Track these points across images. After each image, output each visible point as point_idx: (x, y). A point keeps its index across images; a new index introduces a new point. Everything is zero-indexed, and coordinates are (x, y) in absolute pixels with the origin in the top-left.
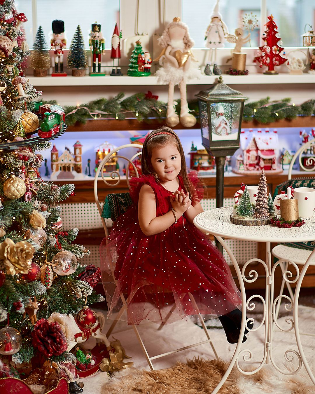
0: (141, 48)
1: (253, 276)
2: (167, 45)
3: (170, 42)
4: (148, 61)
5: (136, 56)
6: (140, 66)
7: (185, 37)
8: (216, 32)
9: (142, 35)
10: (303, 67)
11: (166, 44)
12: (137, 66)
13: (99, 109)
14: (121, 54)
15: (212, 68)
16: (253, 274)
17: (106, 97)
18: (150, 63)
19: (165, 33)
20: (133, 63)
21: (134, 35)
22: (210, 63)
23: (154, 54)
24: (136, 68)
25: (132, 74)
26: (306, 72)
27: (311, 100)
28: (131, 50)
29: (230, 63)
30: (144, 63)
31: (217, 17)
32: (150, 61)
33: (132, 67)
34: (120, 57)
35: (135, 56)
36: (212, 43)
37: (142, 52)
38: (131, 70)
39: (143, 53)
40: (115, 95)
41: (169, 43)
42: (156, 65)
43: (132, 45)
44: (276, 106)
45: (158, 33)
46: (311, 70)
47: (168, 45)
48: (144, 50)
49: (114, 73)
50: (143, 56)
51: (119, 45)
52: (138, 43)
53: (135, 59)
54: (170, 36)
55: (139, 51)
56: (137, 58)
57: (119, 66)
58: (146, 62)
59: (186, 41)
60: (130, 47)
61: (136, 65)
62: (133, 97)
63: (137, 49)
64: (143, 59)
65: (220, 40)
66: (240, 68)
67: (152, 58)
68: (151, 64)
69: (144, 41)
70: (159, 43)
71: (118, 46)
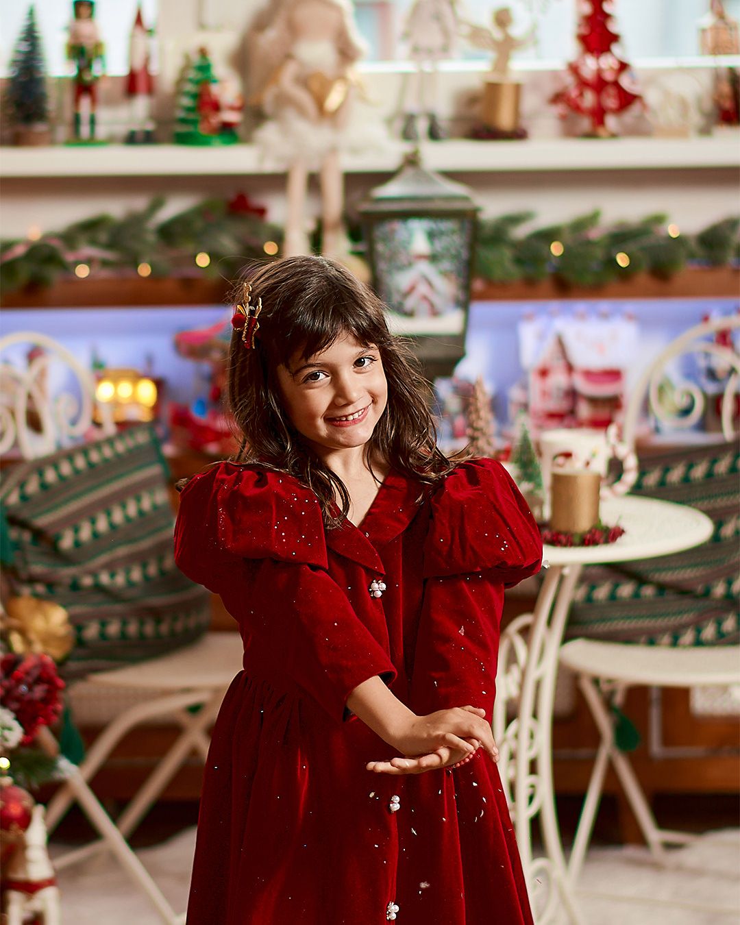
0: (211, 65)
2: (283, 58)
3: (294, 47)
4: (230, 103)
6: (206, 118)
8: (434, 18)
10: (696, 119)
11: (280, 53)
12: (197, 117)
13: (94, 242)
14: (157, 84)
17: (115, 208)
18: (238, 108)
19: (278, 22)
20: (184, 110)
22: (417, 110)
25: (183, 139)
26: (705, 131)
28: (184, 71)
29: (476, 109)
30: (216, 108)
32: (238, 103)
33: (183, 121)
34: (149, 92)
36: (423, 52)
38: (180, 129)
39: (217, 81)
40: (139, 203)
41: (288, 50)
42: (256, 115)
43: (187, 58)
44: (622, 237)
47: (288, 56)
48: (220, 71)
49: (132, 139)
50: (217, 87)
52: (203, 53)
53: (190, 97)
56: (197, 94)
57: (148, 121)
58: (225, 104)
60: (179, 63)
62: (190, 211)
63: (199, 69)
64: (215, 99)
65: (447, 41)
68: (242, 110)
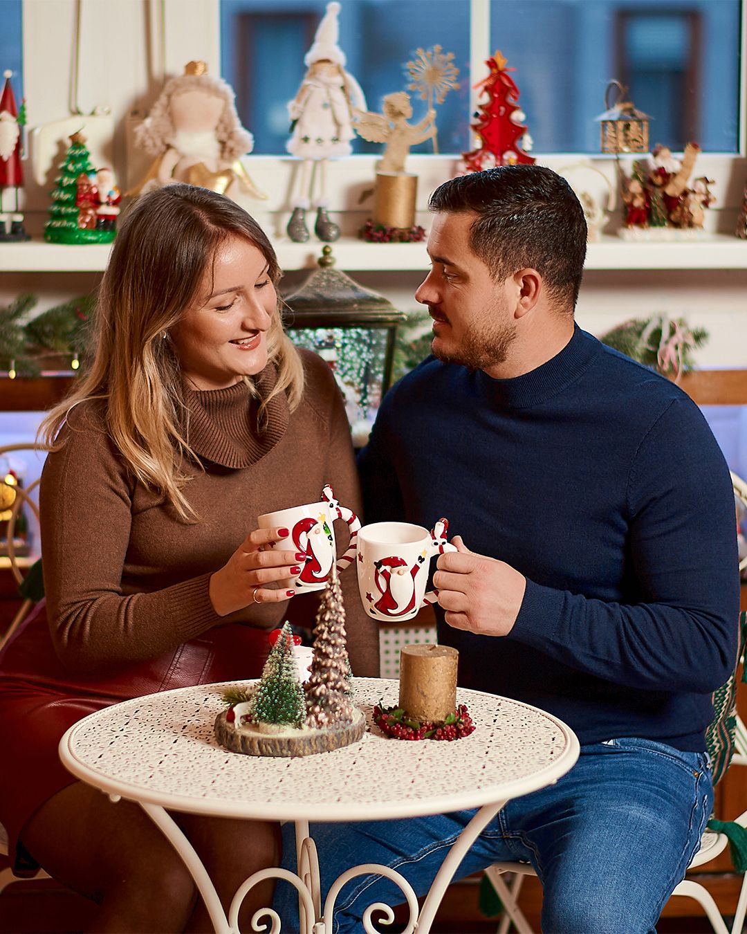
0: (88, 154)
1: (264, 927)
2: (163, 148)
3: (174, 136)
4: (109, 196)
5: (72, 181)
6: (86, 212)
7: (221, 121)
8: (325, 106)
9: (93, 113)
10: (600, 219)
11: (159, 143)
12: (75, 210)
14: (25, 172)
15: (311, 220)
16: (266, 920)
18: (115, 203)
19: (158, 111)
20: (60, 202)
21: (65, 112)
22: (305, 204)
23: (130, 174)
24: (72, 217)
25: (57, 236)
26: (611, 232)
27: (634, 322)
28: (57, 160)
29: (369, 204)
30: (96, 201)
31: (327, 61)
32: (115, 196)
33: (57, 216)
34: (19, 182)
35: (67, 181)
36: (312, 142)
37: (89, 168)
38: (57, 224)
39: (94, 172)
40: (8, 301)
41: (169, 140)
43: (61, 144)
45: (139, 110)
46: (627, 227)
47: (169, 147)
48: (95, 161)
49: (1, 234)
50: (93, 180)
51: (19, 146)
52: (77, 141)
53: (68, 189)
54: (173, 120)
55: (79, 166)
56: (75, 185)
57: (17, 212)
58: (104, 199)
59: (224, 136)
60: (52, 150)
61: (70, 210)
62: (64, 308)
63: (74, 159)
64: (94, 191)
65: (338, 132)
66: (399, 219)
67: (122, 185)
68: (121, 203)
69: (97, 132)
70: (138, 142)
71: (13, 148)
